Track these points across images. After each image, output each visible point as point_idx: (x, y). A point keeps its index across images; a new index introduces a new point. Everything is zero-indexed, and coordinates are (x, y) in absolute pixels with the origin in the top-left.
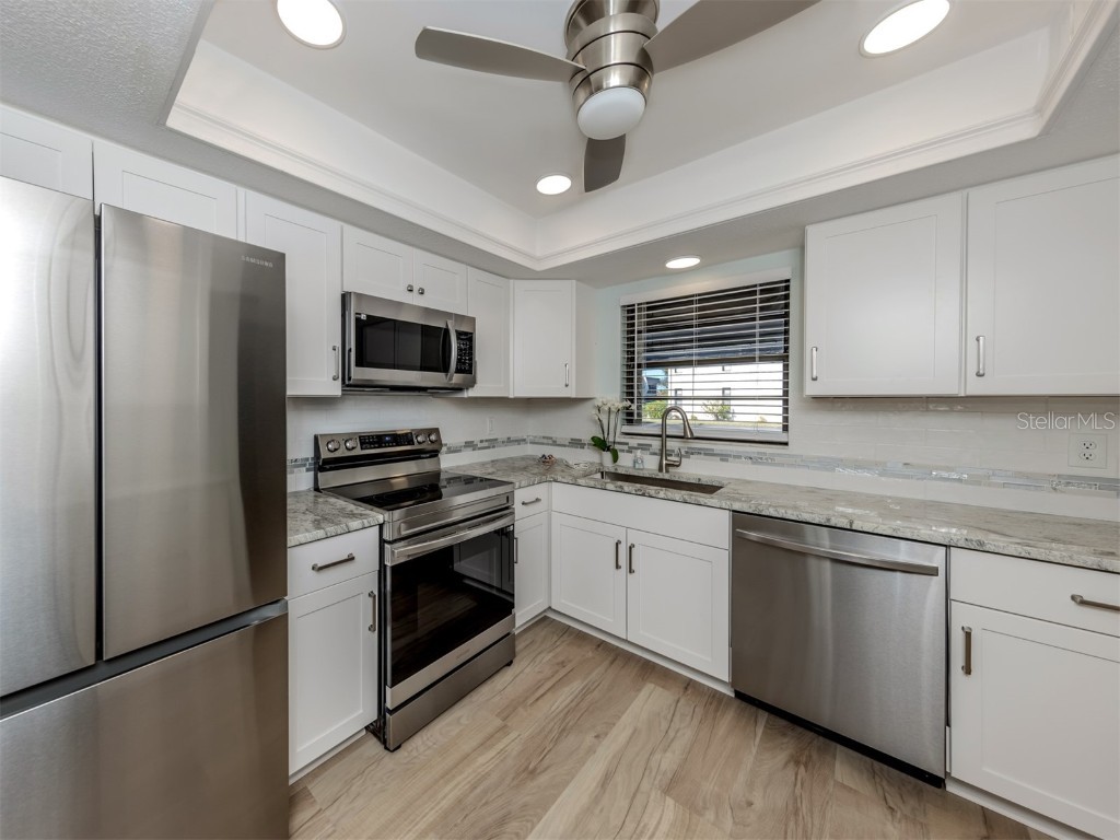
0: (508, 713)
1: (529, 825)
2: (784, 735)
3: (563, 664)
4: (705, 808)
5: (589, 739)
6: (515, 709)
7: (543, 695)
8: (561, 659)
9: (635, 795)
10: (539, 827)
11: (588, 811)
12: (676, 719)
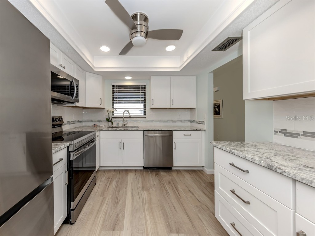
0: (103, 194)
1: (124, 212)
2: (153, 172)
3: (109, 178)
4: (150, 189)
5: (124, 189)
6: (104, 193)
7: (109, 187)
8: (108, 177)
9: (139, 194)
10: (126, 211)
11: (133, 202)
12: (137, 177)
